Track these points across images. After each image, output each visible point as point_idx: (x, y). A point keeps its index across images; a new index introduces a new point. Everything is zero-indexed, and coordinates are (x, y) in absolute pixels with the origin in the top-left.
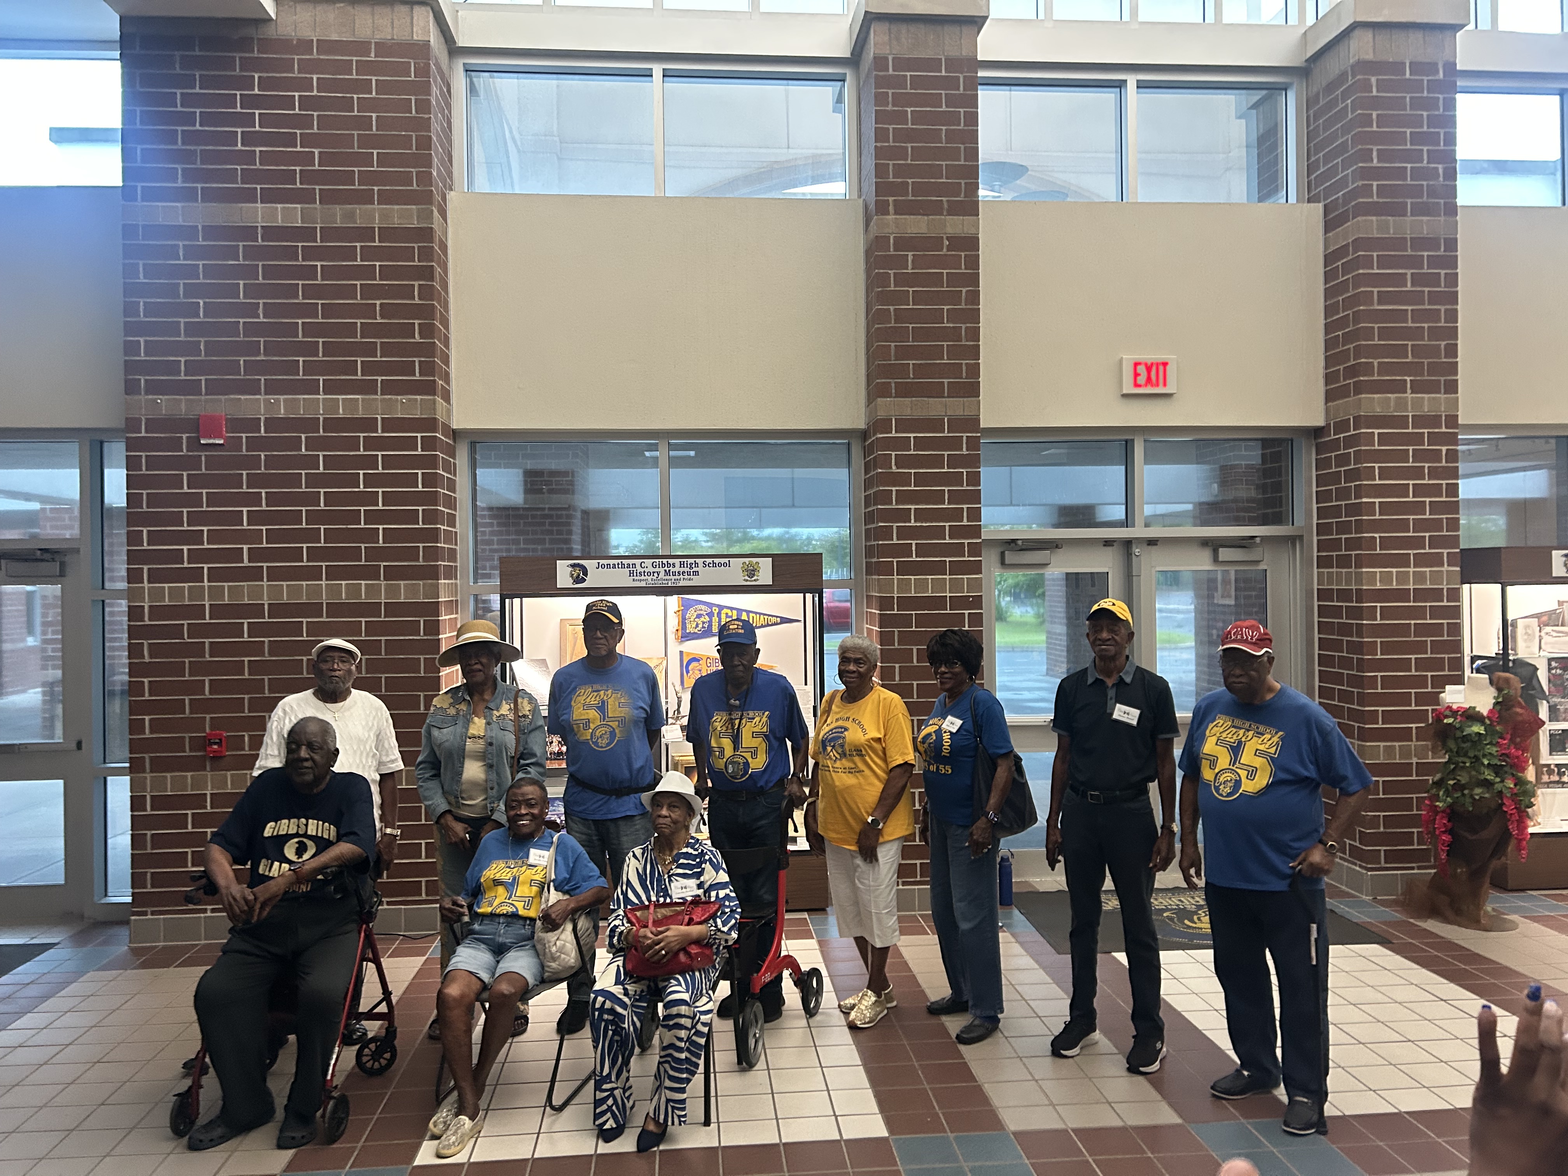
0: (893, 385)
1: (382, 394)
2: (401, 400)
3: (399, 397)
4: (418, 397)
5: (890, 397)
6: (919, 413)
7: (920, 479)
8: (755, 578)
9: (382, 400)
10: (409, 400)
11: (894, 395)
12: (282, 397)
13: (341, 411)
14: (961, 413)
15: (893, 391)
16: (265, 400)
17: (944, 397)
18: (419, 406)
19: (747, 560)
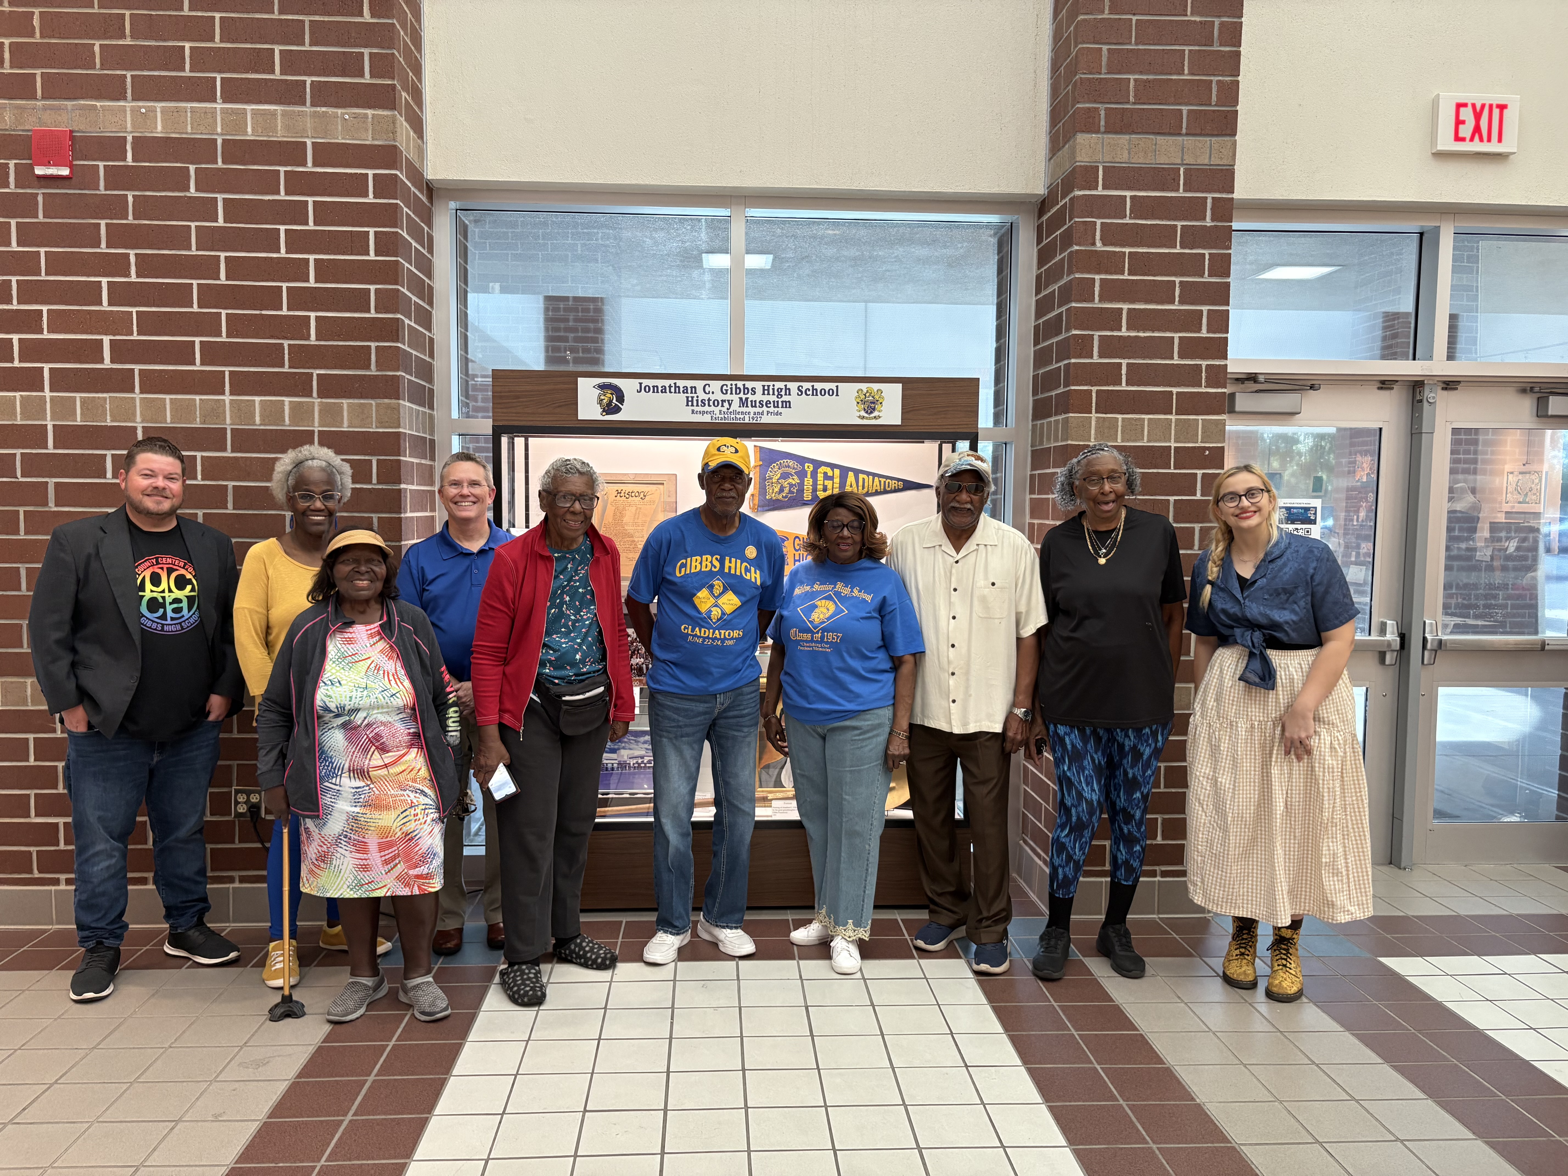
0: (1103, 113)
1: (313, 105)
2: (343, 114)
3: (340, 111)
4: (370, 112)
5: (1098, 132)
6: (1140, 160)
7: (1139, 264)
8: (876, 414)
9: (314, 115)
10: (356, 116)
11: (1102, 129)
12: (159, 105)
13: (249, 130)
14: (1206, 161)
15: (1102, 123)
16: (133, 110)
17: (1180, 134)
18: (370, 125)
19: (864, 386)
